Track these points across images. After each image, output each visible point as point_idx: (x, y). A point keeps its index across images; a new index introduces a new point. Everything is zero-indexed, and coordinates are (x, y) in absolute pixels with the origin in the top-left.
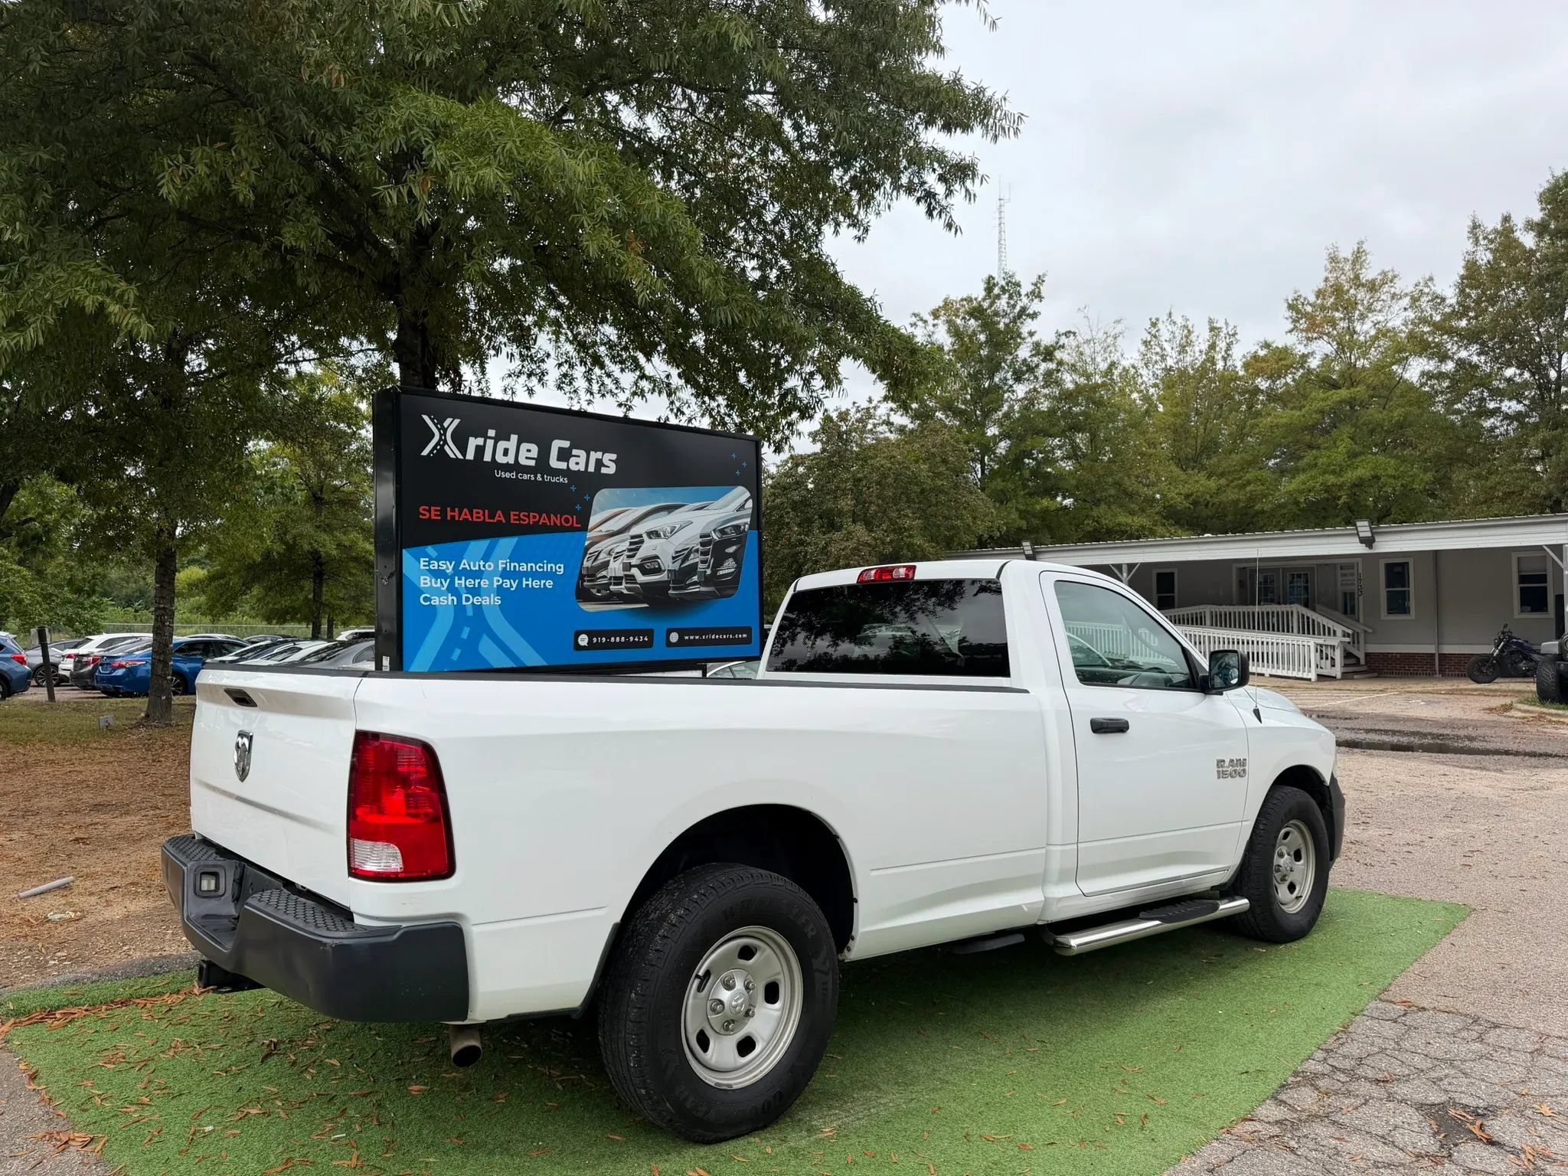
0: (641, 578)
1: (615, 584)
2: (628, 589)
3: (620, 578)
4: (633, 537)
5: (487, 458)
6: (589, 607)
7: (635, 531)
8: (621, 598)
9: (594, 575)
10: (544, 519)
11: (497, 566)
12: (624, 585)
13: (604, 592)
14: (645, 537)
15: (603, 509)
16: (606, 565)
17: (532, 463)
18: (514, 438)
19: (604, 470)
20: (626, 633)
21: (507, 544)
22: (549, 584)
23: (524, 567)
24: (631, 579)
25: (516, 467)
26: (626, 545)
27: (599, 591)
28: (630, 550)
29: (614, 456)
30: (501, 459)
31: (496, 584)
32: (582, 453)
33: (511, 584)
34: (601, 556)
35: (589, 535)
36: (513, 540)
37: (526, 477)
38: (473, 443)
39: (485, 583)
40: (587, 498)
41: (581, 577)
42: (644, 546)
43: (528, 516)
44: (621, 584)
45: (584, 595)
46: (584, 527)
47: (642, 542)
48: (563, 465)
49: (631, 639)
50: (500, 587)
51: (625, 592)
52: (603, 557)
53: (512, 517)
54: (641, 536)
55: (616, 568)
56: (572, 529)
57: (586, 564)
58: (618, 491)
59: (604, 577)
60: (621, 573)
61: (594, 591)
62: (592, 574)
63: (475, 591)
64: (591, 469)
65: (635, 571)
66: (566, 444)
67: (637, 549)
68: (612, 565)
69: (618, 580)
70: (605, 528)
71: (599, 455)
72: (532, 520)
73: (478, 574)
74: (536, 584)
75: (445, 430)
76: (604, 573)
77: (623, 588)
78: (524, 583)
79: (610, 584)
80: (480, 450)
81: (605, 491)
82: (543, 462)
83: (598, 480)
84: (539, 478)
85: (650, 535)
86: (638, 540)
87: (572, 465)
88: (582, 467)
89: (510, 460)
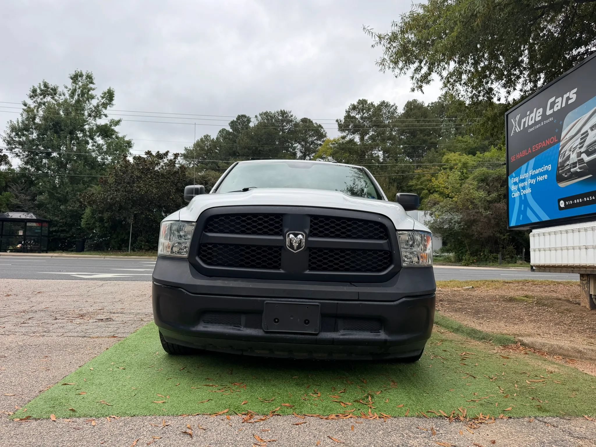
0: (586, 159)
1: (574, 167)
2: (580, 168)
3: (576, 163)
4: (582, 135)
5: (526, 126)
6: (562, 185)
7: (583, 131)
8: (578, 175)
9: (563, 166)
10: (544, 145)
11: (529, 174)
12: (578, 166)
13: (568, 174)
14: (589, 131)
15: (568, 126)
16: (568, 158)
17: (540, 118)
18: (535, 110)
19: (570, 102)
20: (582, 196)
21: (532, 162)
22: (546, 177)
23: (537, 172)
24: (581, 161)
25: (536, 123)
26: (579, 141)
27: (566, 175)
28: (580, 144)
29: (575, 90)
30: (530, 124)
31: (529, 182)
32: (560, 99)
33: (533, 181)
34: (566, 153)
35: (561, 143)
36: (534, 159)
37: (538, 126)
38: (523, 121)
39: (526, 183)
40: (561, 123)
41: (558, 168)
42: (588, 138)
43: (538, 146)
44: (576, 166)
45: (560, 179)
46: (559, 141)
47: (587, 135)
48: (551, 111)
49: (585, 199)
50: (530, 183)
51: (579, 170)
52: (567, 153)
53: (533, 149)
54: (587, 131)
55: (574, 158)
56: (555, 143)
57: (560, 160)
58: (576, 110)
59: (568, 165)
60: (576, 160)
61: (564, 175)
62: (562, 165)
63: (524, 188)
64: (564, 105)
65: (584, 156)
66: (553, 99)
67: (584, 141)
68: (571, 157)
69: (574, 165)
70: (568, 136)
71: (568, 95)
72: (539, 147)
73: (523, 180)
74: (540, 178)
75: (516, 121)
76: (568, 163)
77: (577, 169)
78: (538, 179)
79: (570, 168)
80: (525, 122)
81: (570, 114)
82: (544, 115)
83: (568, 108)
84: (542, 124)
85: (592, 129)
86: (586, 134)
87: (556, 109)
88: (559, 108)
89: (533, 122)
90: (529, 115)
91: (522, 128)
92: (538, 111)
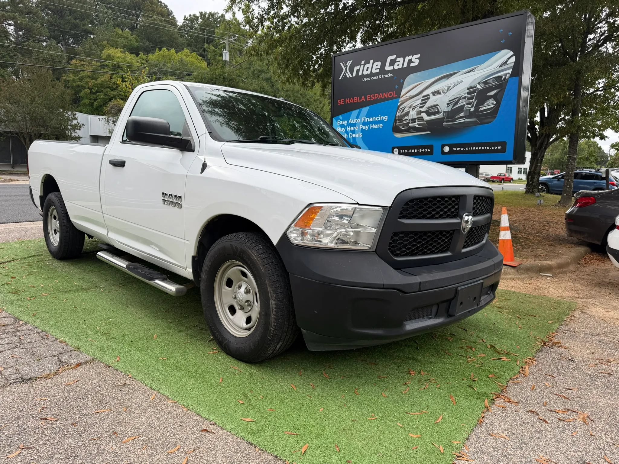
0: (426, 117)
1: (412, 123)
2: (419, 124)
3: (415, 119)
4: (424, 97)
5: (360, 74)
6: (398, 135)
7: (425, 93)
8: (415, 129)
9: (402, 119)
10: (380, 96)
11: (361, 121)
12: (417, 122)
13: (406, 127)
14: (431, 95)
15: (409, 85)
16: (407, 114)
17: (378, 71)
18: (372, 61)
19: (412, 65)
20: (418, 147)
21: (365, 110)
22: (381, 126)
23: (371, 119)
24: (421, 119)
25: (372, 74)
26: (420, 101)
27: (403, 127)
28: (421, 104)
29: (418, 56)
30: (365, 73)
31: (360, 128)
32: (401, 59)
33: (366, 128)
34: (406, 109)
35: (400, 100)
36: (368, 108)
37: (374, 78)
38: (356, 68)
39: (357, 128)
40: (401, 81)
41: (395, 121)
42: (429, 100)
43: (374, 96)
44: (415, 122)
45: (396, 130)
46: (399, 97)
47: (429, 98)
48: (391, 68)
49: (421, 150)
50: (362, 129)
51: (417, 126)
52: (406, 110)
53: (368, 98)
54: (429, 95)
55: (413, 114)
56: (393, 98)
57: (398, 114)
58: (418, 74)
59: (407, 119)
60: (415, 117)
61: (401, 127)
62: (401, 119)
63: (353, 132)
64: (405, 66)
65: (424, 115)
66: (393, 57)
67: (426, 103)
68: (411, 113)
69: (413, 121)
70: (408, 95)
71: (410, 57)
72: (375, 97)
73: (354, 125)
74: (375, 126)
75: (347, 66)
76: (406, 118)
77: (416, 124)
78: (371, 126)
79: (409, 123)
80: (358, 71)
81: (411, 76)
82: (382, 70)
83: (409, 70)
84: (380, 77)
85: (434, 93)
86: (427, 97)
87: (396, 67)
88: (400, 67)
89: (369, 72)
90: (364, 65)
91: (354, 75)
92: (375, 64)
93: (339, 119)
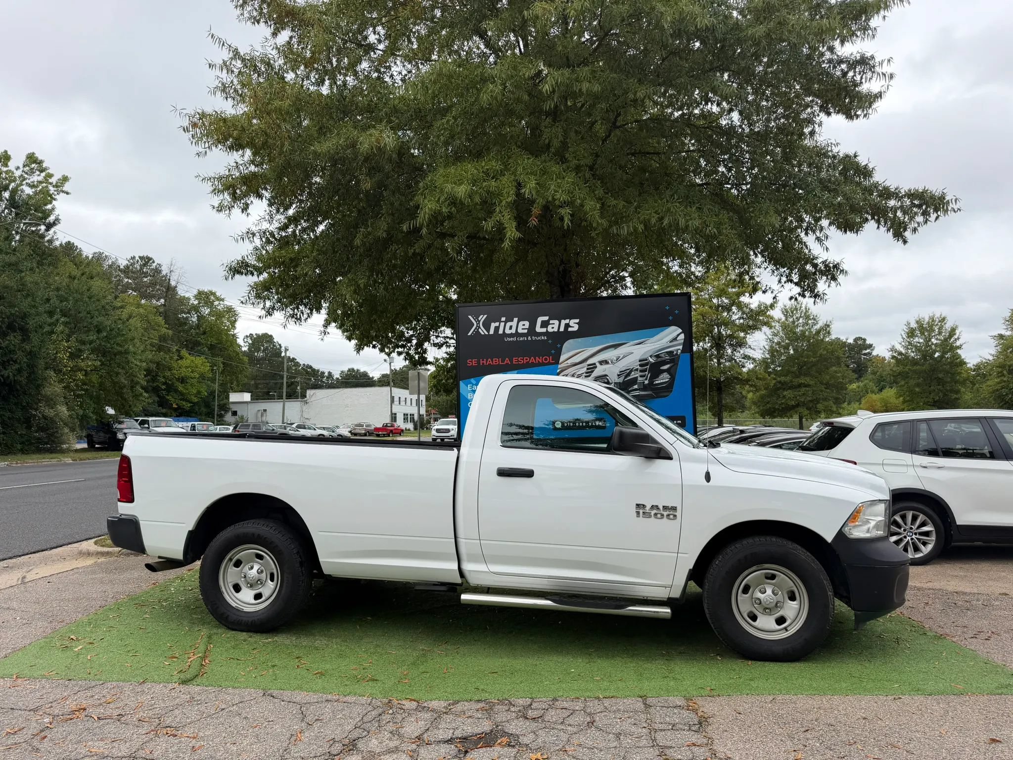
4: (589, 365)
5: (501, 332)
7: (590, 361)
10: (532, 360)
14: (598, 364)
15: (569, 351)
17: (526, 331)
18: (516, 320)
19: (570, 329)
25: (517, 334)
26: (585, 370)
28: (587, 373)
29: (577, 321)
30: (508, 331)
32: (556, 322)
35: (560, 366)
37: (521, 339)
38: (493, 325)
40: (559, 346)
42: (597, 369)
43: (523, 359)
46: (557, 362)
47: (596, 367)
48: (544, 330)
53: (514, 361)
54: (595, 364)
56: (549, 364)
58: (580, 340)
64: (562, 329)
66: (546, 318)
67: (592, 372)
70: (570, 361)
71: (567, 321)
72: (525, 361)
75: (479, 321)
80: (497, 329)
81: (571, 341)
82: (532, 330)
83: (566, 335)
84: (529, 338)
85: (601, 363)
86: (594, 366)
87: (550, 329)
88: (556, 330)
89: (513, 331)
90: (506, 322)
91: (492, 332)
92: (521, 323)
93: (471, 383)
